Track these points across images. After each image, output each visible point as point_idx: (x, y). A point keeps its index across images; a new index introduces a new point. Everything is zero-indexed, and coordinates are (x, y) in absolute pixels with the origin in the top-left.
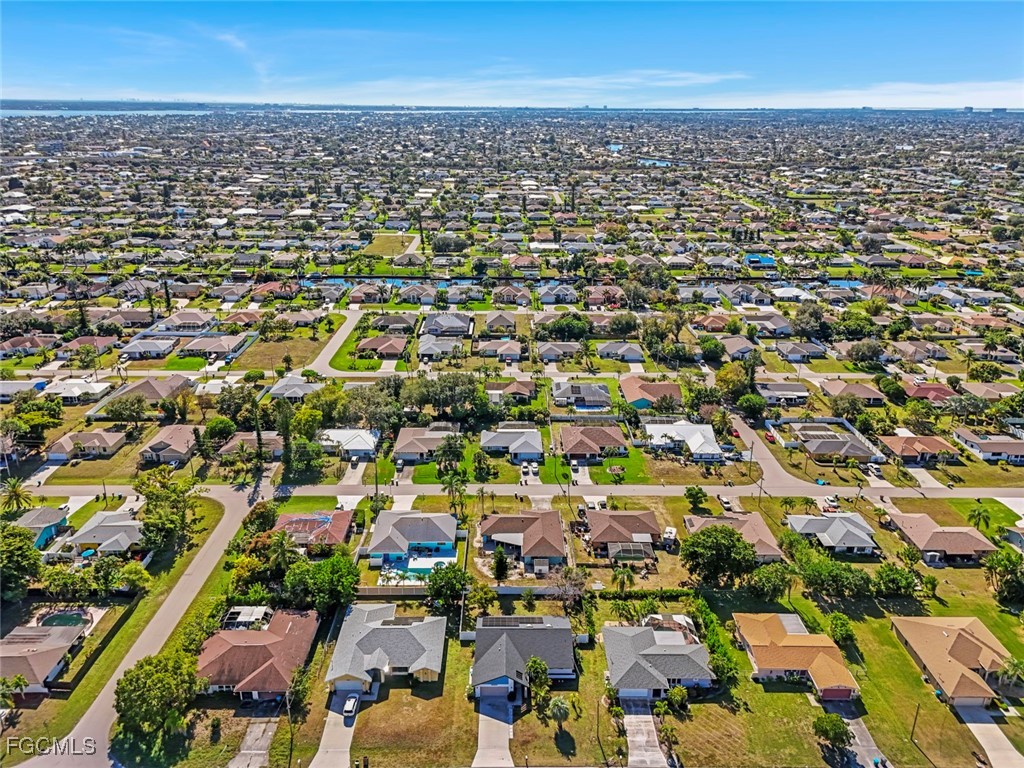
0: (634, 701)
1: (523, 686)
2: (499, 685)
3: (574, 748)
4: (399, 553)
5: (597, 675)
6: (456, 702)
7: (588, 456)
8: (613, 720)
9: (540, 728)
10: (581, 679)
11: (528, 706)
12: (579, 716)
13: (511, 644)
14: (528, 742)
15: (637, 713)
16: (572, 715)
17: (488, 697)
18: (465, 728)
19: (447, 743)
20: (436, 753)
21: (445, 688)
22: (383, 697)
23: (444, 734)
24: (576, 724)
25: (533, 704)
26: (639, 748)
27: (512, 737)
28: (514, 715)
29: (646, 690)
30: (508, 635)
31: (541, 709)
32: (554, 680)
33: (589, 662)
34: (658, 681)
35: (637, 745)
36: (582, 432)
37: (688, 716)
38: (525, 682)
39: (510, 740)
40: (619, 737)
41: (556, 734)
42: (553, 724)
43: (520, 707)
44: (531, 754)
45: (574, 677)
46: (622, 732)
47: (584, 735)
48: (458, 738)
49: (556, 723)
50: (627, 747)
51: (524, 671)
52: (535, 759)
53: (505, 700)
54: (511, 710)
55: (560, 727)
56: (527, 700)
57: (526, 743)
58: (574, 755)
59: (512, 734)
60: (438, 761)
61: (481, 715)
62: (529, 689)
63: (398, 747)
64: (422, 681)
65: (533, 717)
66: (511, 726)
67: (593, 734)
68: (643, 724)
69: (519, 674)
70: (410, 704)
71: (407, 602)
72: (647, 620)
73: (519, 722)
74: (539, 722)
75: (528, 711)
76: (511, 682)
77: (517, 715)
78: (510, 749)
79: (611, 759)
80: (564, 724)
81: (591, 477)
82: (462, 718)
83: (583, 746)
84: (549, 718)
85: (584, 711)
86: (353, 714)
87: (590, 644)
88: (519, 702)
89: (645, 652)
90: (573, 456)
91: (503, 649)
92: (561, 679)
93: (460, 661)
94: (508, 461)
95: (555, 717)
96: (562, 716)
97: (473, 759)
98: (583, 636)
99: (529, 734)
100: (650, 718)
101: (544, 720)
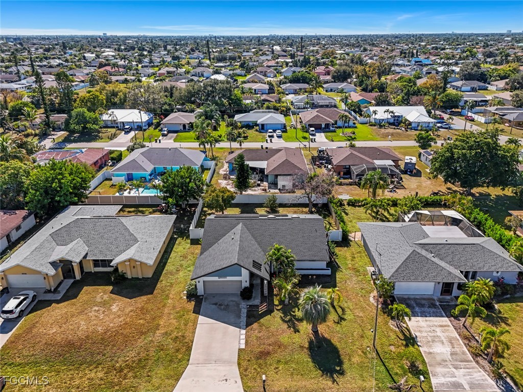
0: (415, 299)
1: (262, 279)
2: (229, 278)
3: (340, 363)
4: (142, 173)
5: (358, 271)
6: (169, 301)
7: (323, 126)
8: (392, 324)
9: (286, 336)
10: (339, 276)
11: (269, 305)
12: (342, 319)
13: (248, 234)
14: (268, 353)
15: (424, 315)
16: (333, 316)
17: (214, 295)
18: (174, 334)
19: (142, 355)
20: (121, 370)
21: (158, 285)
22: (71, 294)
23: (141, 342)
24: (338, 328)
25: (276, 302)
26: (443, 363)
27: (243, 346)
28: (248, 317)
29: (431, 285)
30: (244, 224)
31: (288, 307)
32: (303, 276)
33: (346, 258)
34: (450, 273)
35: (438, 358)
36: (317, 112)
37: (501, 318)
38: (264, 274)
39: (240, 350)
40: (407, 346)
41: (311, 342)
42: (305, 327)
43: (257, 306)
44: (272, 372)
45: (329, 272)
46: (410, 341)
47: (353, 344)
48: (161, 348)
49: (310, 327)
50: (424, 362)
51: (262, 259)
52: (279, 381)
53: (238, 299)
54: (244, 312)
55: (316, 332)
56: (268, 298)
57: (264, 354)
58: (342, 373)
59: (243, 342)
60: (120, 384)
61: (201, 318)
62: (269, 283)
63: (63, 363)
64: (130, 277)
65: (275, 320)
66: (244, 332)
67: (367, 343)
68: (438, 329)
69: (257, 265)
70: (104, 304)
71: (141, 209)
72: (410, 216)
73: (255, 325)
74: (285, 326)
75: (269, 312)
76: (245, 273)
77: (253, 317)
78: (239, 364)
79: (402, 381)
80: (321, 328)
81: (326, 138)
82: (174, 321)
83: (352, 361)
84: (301, 320)
85: (348, 312)
86: (14, 316)
87: (345, 241)
88: (257, 301)
89: (420, 242)
90: (311, 126)
91: (237, 237)
92: (312, 275)
93: (186, 257)
94: (257, 130)
95: (308, 317)
96: (317, 315)
97: (178, 380)
98: (336, 233)
99: (269, 341)
100: (445, 320)
101: (292, 324)
